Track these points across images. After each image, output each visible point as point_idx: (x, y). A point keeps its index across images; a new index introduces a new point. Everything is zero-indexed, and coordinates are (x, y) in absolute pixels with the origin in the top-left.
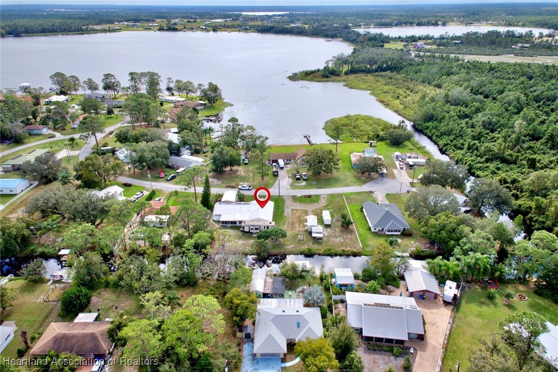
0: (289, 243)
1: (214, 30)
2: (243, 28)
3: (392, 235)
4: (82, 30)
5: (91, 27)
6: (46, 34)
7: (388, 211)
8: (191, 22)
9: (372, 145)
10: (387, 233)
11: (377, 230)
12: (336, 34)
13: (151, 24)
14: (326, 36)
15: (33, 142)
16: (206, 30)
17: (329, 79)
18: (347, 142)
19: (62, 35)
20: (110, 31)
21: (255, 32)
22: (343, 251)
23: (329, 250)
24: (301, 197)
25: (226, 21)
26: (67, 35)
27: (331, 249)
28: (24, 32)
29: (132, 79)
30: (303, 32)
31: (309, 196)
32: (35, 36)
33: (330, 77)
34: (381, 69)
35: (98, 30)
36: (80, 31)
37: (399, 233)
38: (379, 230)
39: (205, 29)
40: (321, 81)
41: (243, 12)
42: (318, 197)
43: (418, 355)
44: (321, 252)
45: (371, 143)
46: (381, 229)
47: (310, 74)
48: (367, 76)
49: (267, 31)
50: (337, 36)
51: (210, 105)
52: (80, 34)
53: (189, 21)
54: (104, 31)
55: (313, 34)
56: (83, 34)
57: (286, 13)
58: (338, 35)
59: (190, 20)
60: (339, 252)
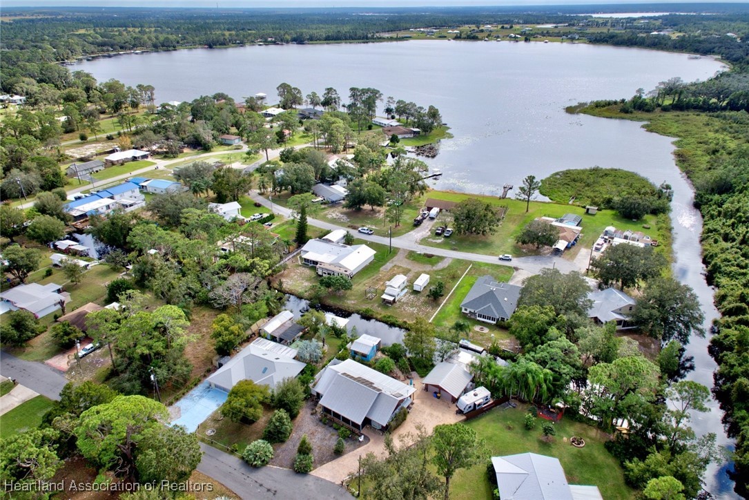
0: (353, 298)
1: (526, 40)
2: (569, 36)
3: (483, 322)
4: (367, 38)
5: (378, 35)
6: (328, 42)
7: (492, 291)
8: (506, 28)
9: (590, 212)
10: (478, 318)
11: (467, 312)
12: (714, 48)
13: (450, 31)
14: (696, 51)
15: (221, 151)
16: (516, 40)
17: (629, 115)
18: (557, 203)
19: (346, 43)
20: (398, 39)
21: (585, 43)
22: (405, 322)
23: (389, 317)
24: (420, 254)
25: (556, 27)
26: (350, 43)
27: (393, 317)
28: (308, 39)
29: (353, 96)
30: (660, 43)
31: (430, 256)
32: (317, 44)
33: (631, 112)
34: (733, 106)
35: (384, 38)
36: (365, 39)
37: (495, 322)
38: (470, 312)
39: (515, 37)
40: (611, 118)
41: (594, 13)
42: (441, 258)
43: (365, 446)
44: (379, 317)
45: (588, 209)
46: (473, 311)
47: (604, 106)
48: (698, 115)
49: (603, 42)
50: (713, 52)
51: (424, 133)
52: (364, 43)
53: (503, 27)
54: (391, 39)
55: (676, 48)
56: (367, 42)
57: (665, 14)
58: (716, 49)
59: (505, 26)
60: (398, 323)
